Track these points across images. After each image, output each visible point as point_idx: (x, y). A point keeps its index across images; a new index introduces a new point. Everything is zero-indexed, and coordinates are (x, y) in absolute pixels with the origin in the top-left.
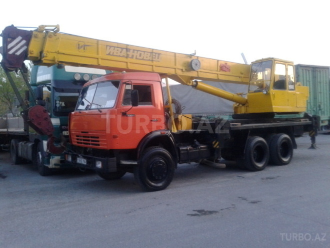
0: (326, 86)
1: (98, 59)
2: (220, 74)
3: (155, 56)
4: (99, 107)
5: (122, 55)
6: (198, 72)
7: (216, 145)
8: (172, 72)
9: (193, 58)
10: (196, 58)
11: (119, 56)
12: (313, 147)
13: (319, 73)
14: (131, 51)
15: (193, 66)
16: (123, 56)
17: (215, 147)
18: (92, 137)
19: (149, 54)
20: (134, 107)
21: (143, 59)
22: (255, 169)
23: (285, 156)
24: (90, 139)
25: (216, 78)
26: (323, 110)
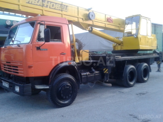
0: (161, 35)
1: (19, 5)
2: (107, 24)
3: (64, 7)
4: (19, 43)
5: (38, 4)
6: (93, 21)
7: (106, 71)
8: (76, 20)
9: (90, 11)
10: (92, 11)
11: (37, 5)
12: (159, 71)
13: (157, 28)
14: (46, 2)
15: (91, 16)
16: (40, 5)
17: (105, 72)
18: (13, 66)
19: (60, 5)
20: (46, 43)
21: (55, 9)
22: (129, 86)
23: (145, 77)
24: (12, 67)
25: (104, 26)
26: (159, 49)
